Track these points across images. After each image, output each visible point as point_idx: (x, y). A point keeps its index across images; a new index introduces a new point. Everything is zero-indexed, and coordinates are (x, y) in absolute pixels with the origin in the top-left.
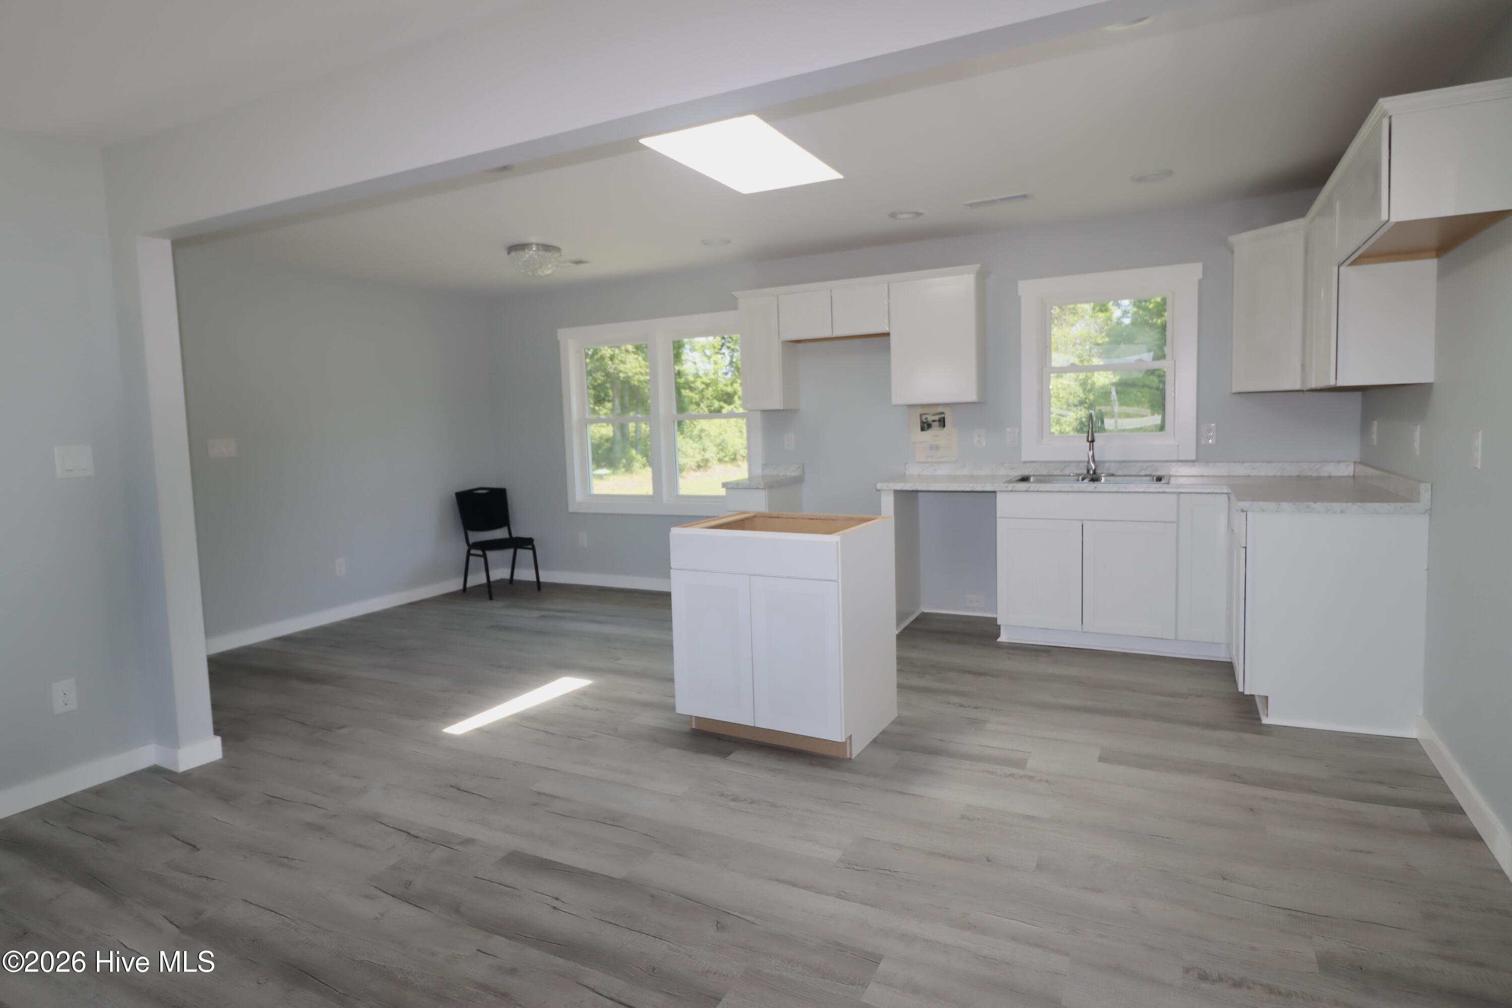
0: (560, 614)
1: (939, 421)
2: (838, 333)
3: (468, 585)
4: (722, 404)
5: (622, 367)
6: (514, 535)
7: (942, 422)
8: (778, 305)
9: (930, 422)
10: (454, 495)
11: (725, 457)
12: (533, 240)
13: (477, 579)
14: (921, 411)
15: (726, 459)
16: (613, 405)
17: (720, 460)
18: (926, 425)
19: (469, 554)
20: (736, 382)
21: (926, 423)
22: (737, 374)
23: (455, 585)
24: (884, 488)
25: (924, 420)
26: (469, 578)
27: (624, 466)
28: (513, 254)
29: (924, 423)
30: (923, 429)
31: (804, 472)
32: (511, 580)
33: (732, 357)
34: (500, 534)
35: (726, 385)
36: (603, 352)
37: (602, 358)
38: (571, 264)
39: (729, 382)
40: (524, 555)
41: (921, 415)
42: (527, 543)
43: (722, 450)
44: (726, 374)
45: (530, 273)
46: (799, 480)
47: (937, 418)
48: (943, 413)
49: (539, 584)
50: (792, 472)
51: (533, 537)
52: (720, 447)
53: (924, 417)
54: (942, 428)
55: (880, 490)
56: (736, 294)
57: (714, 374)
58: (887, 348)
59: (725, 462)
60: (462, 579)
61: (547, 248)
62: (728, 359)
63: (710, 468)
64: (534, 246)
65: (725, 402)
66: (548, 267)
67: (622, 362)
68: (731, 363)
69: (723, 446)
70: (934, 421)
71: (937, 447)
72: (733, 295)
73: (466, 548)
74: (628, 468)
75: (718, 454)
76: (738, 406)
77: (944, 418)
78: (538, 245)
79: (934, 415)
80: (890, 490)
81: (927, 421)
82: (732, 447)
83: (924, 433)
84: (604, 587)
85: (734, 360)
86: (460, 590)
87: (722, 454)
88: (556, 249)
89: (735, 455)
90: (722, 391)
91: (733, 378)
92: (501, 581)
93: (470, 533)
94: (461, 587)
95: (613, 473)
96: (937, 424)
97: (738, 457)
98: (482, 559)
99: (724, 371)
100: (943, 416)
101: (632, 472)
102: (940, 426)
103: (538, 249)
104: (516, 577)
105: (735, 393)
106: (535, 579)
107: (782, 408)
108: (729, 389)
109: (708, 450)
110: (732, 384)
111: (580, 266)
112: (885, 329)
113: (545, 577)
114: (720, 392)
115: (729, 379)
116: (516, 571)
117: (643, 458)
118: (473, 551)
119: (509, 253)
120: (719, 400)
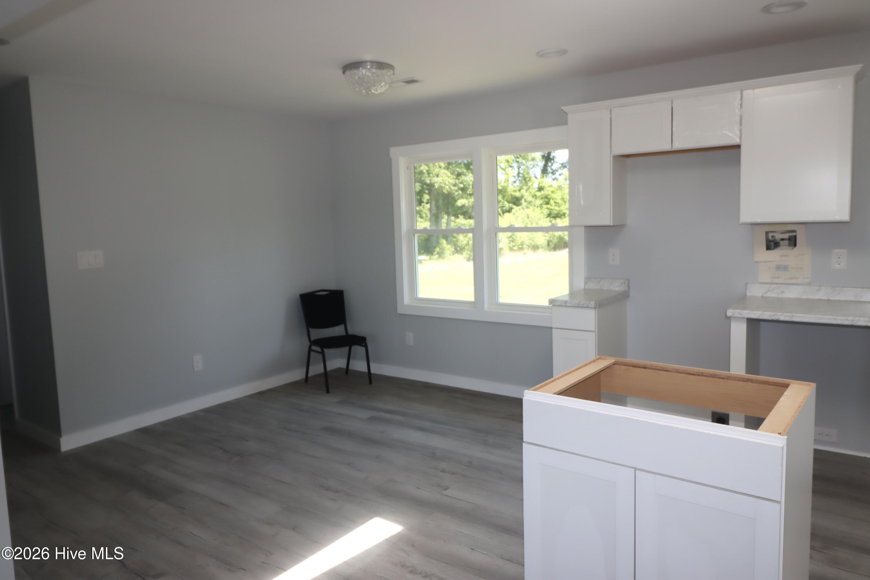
0: (388, 416)
1: (789, 239)
2: (678, 145)
3: (310, 375)
4: (511, 205)
5: (435, 179)
6: (350, 332)
7: (793, 242)
8: (611, 119)
9: (778, 241)
10: (299, 297)
11: (514, 246)
12: (368, 57)
13: (316, 369)
14: (768, 229)
15: (515, 248)
16: (431, 206)
17: (511, 249)
18: (772, 243)
19: (310, 350)
20: (523, 189)
21: (773, 241)
22: (524, 182)
23: (298, 375)
24: (736, 315)
25: (770, 238)
26: (311, 368)
27: (438, 253)
28: (348, 73)
29: (771, 241)
30: (768, 248)
31: (629, 287)
32: (347, 370)
33: (519, 168)
34: (338, 331)
35: (515, 191)
36: (422, 168)
37: (421, 173)
38: (405, 84)
39: (517, 188)
40: (358, 350)
41: (767, 233)
42: (361, 341)
43: (513, 241)
44: (515, 182)
45: (363, 91)
46: (624, 296)
47: (786, 236)
48: (794, 231)
49: (370, 377)
50: (617, 287)
51: (365, 336)
52: (511, 239)
53: (770, 235)
54: (792, 248)
55: (729, 318)
56: (565, 108)
57: (505, 182)
58: (737, 161)
59: (514, 250)
60: (305, 370)
61: (381, 65)
62: (516, 171)
63: (502, 254)
64: (368, 63)
65: (514, 204)
66: (382, 85)
67: (437, 176)
68: (519, 173)
69: (513, 238)
70: (783, 239)
71: (785, 268)
72: (562, 110)
73: (309, 344)
74: (441, 255)
75: (509, 244)
76: (524, 207)
77: (795, 237)
78: (372, 62)
79: (782, 233)
80: (744, 318)
81: (775, 240)
82: (520, 239)
83: (769, 251)
84: (428, 383)
85: (521, 171)
86: (302, 379)
87: (512, 244)
88: (390, 67)
89: (522, 244)
90: (512, 195)
91: (521, 185)
92: (339, 370)
93: (312, 330)
94: (304, 376)
95: (430, 259)
96: (786, 242)
97: (525, 246)
98: (321, 356)
99: (514, 180)
100: (794, 234)
101: (444, 258)
102: (790, 245)
103: (372, 67)
104: (351, 367)
105: (522, 197)
106: (366, 370)
107: (612, 224)
108: (518, 194)
109: (501, 241)
110: (520, 190)
111: (413, 86)
112: (735, 141)
113: (375, 369)
114: (510, 196)
115: (518, 186)
116: (351, 361)
117: (452, 247)
118: (314, 348)
119: (344, 73)
120: (509, 202)
